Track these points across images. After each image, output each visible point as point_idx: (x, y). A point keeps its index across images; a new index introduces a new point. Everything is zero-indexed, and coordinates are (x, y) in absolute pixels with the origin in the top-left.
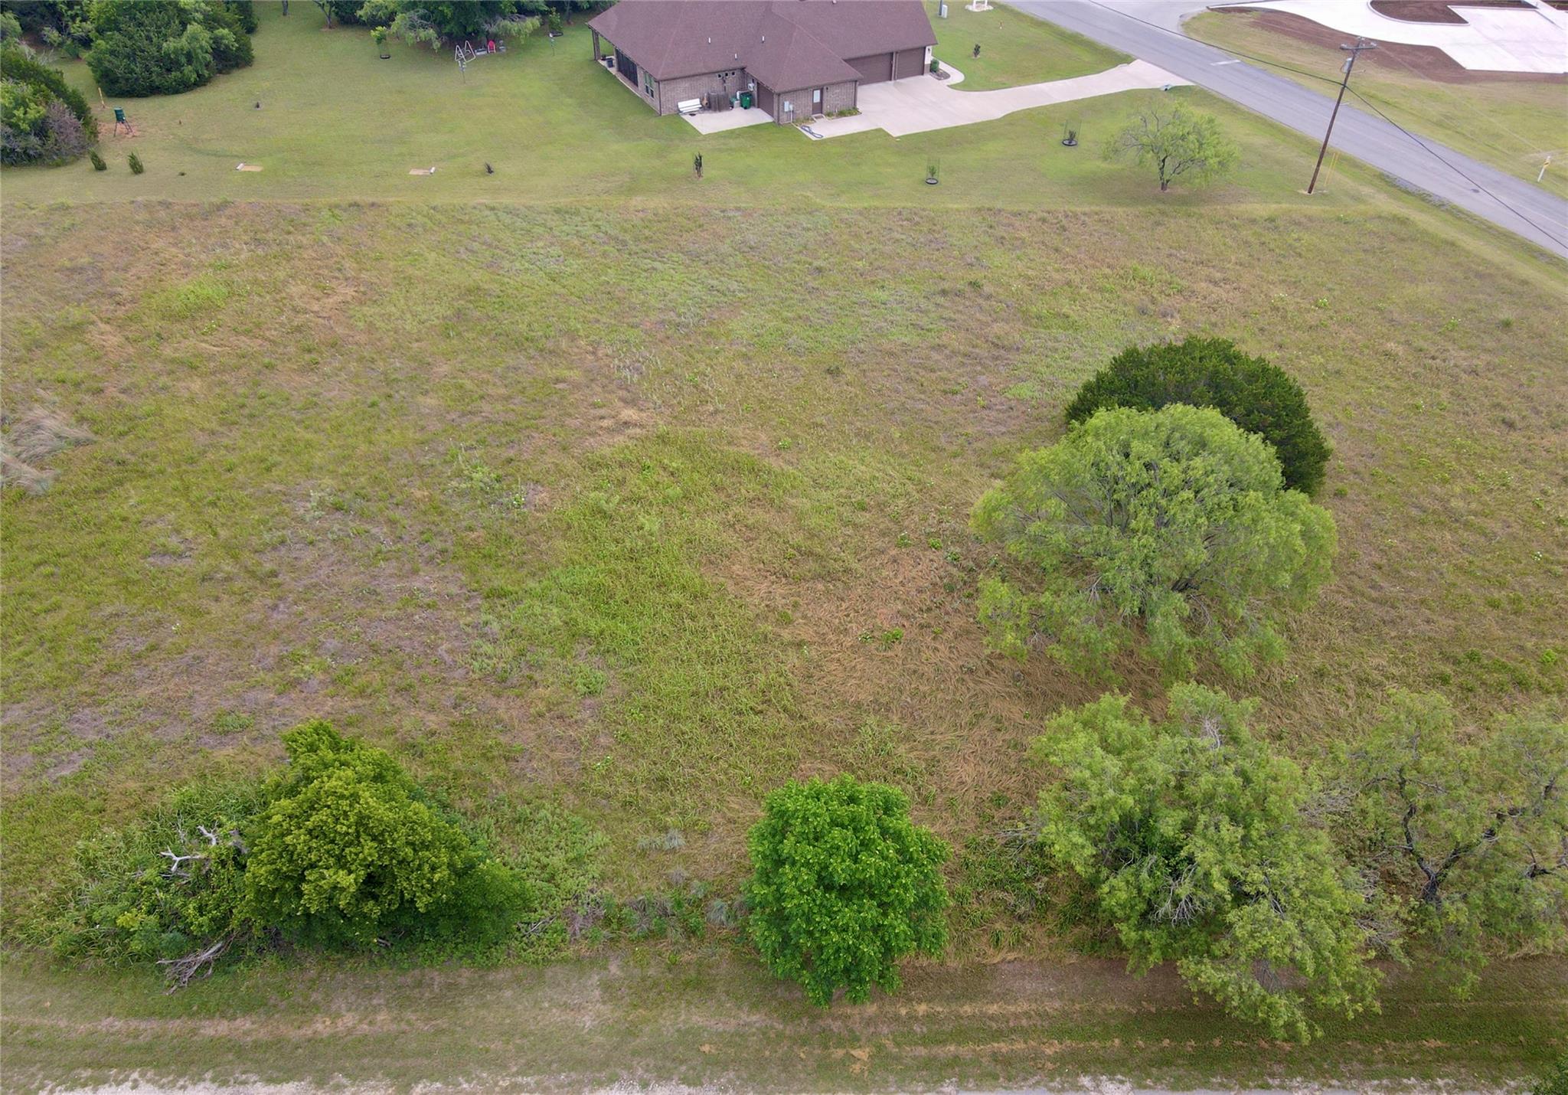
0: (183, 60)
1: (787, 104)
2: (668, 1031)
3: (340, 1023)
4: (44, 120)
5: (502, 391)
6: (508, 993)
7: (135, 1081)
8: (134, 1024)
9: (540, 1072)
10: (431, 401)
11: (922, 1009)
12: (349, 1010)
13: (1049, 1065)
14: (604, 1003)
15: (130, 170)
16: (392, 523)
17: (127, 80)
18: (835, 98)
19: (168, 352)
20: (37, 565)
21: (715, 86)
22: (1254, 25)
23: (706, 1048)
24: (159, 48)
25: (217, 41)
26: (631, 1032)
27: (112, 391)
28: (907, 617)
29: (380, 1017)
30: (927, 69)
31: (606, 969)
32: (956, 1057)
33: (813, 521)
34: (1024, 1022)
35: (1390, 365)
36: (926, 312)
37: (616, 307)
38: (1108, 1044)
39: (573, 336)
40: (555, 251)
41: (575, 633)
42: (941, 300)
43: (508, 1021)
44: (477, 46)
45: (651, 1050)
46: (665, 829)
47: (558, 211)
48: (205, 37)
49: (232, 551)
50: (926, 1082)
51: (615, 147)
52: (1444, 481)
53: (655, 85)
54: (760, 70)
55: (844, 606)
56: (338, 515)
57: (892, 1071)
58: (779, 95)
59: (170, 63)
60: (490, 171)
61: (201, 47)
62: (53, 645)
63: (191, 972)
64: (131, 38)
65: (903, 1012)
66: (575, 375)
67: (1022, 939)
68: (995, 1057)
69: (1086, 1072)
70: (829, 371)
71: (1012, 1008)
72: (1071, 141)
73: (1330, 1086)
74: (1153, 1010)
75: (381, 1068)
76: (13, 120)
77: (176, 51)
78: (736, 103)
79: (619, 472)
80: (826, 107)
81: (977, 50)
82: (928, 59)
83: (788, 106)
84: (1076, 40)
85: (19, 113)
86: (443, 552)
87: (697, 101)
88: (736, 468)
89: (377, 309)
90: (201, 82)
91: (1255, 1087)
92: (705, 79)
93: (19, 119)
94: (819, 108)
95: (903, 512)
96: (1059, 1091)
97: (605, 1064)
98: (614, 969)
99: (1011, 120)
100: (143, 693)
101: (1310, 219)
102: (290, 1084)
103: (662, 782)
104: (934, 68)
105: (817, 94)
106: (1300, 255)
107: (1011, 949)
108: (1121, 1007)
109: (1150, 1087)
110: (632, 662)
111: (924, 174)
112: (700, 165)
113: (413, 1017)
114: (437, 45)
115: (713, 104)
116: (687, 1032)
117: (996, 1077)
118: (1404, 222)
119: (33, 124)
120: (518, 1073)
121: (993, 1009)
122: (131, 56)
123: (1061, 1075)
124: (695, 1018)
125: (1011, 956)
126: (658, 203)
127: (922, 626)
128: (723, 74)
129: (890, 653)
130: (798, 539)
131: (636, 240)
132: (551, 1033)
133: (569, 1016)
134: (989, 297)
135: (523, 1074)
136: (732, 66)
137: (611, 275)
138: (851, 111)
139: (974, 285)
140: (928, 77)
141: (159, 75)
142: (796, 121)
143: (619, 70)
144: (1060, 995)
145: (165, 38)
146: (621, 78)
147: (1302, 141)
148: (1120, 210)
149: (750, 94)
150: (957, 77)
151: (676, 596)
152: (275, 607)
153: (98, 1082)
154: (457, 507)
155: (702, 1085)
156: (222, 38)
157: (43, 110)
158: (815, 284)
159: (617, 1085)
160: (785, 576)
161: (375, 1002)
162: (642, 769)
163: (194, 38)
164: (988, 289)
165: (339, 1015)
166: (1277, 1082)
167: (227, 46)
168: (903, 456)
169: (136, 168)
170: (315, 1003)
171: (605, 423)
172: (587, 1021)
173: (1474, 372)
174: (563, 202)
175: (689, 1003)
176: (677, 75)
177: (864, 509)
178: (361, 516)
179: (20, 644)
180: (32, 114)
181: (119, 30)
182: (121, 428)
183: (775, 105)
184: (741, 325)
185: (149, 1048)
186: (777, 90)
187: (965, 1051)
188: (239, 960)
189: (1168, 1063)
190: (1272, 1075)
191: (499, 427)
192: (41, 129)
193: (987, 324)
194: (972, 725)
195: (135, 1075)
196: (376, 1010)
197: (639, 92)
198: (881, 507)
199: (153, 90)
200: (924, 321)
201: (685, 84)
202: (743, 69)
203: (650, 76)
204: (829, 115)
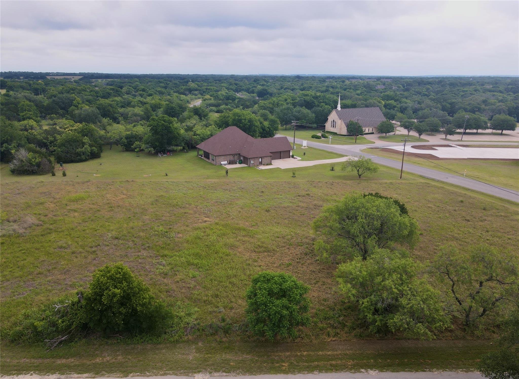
0: (82, 154)
1: (252, 161)
2: (219, 360)
3: (105, 359)
4: (40, 162)
5: (168, 215)
6: (164, 351)
7: (32, 374)
8: (33, 360)
9: (173, 370)
10: (147, 217)
11: (305, 353)
12: (108, 356)
13: (350, 367)
14: (197, 353)
15: (62, 175)
16: (133, 241)
17: (64, 158)
18: (265, 160)
19: (68, 208)
20: (21, 250)
21: (231, 158)
22: (380, 150)
23: (232, 364)
24: (75, 151)
25: (92, 150)
26: (206, 360)
27: (50, 216)
28: (293, 260)
29: (119, 357)
30: (291, 157)
31: (197, 344)
32: (318, 365)
33: (263, 240)
34: (340, 356)
35: (430, 209)
36: (294, 200)
37: (203, 199)
38: (369, 361)
39: (190, 204)
40: (185, 189)
41: (190, 264)
42: (298, 197)
43: (163, 358)
44: (164, 153)
45: (213, 365)
46: (218, 307)
47: (186, 182)
48: (89, 149)
49: (82, 246)
50: (308, 371)
51: (203, 171)
52: (451, 232)
53: (214, 157)
54: (244, 153)
55: (273, 258)
56: (117, 240)
57: (296, 369)
58: (250, 159)
59: (78, 154)
60: (167, 175)
61: (88, 151)
62: (22, 268)
63: (55, 345)
64: (68, 148)
65: (299, 354)
66: (191, 212)
67: (336, 334)
68: (331, 365)
69: (362, 368)
70: (267, 211)
71: (336, 353)
72: (332, 170)
73: (446, 371)
74: (383, 353)
75: (118, 370)
76: (31, 162)
77: (80, 152)
78: (237, 163)
79: (204, 230)
80: (263, 163)
81: (304, 154)
82: (291, 154)
83: (252, 162)
84: (332, 153)
85: (33, 160)
86: (148, 247)
87: (227, 162)
88: (239, 229)
89: (132, 200)
90: (86, 160)
91: (421, 371)
92: (228, 156)
93: (33, 162)
94: (261, 163)
95: (290, 238)
96: (354, 373)
97: (197, 368)
98: (200, 344)
99: (315, 166)
100: (50, 278)
101: (402, 183)
102: (86, 374)
103: (217, 296)
104: (293, 157)
105: (260, 160)
106: (400, 189)
107: (334, 337)
108: (372, 352)
109: (385, 372)
110: (207, 270)
111: (292, 175)
112: (227, 173)
113: (130, 357)
114: (153, 152)
115: (230, 163)
116: (225, 360)
117: (332, 370)
118: (428, 184)
119: (37, 163)
120: (166, 370)
121: (329, 353)
122: (67, 153)
123: (354, 369)
124: (227, 357)
125: (334, 339)
126: (216, 180)
127: (298, 262)
128: (234, 155)
129: (288, 268)
130: (259, 243)
131: (209, 187)
132: (178, 361)
133: (185, 357)
134: (312, 197)
135: (168, 370)
136: (236, 153)
137: (202, 193)
138: (271, 164)
139: (308, 194)
140: (291, 158)
141: (74, 157)
142: (255, 166)
143: (204, 157)
144: (351, 349)
145: (78, 148)
146: (205, 159)
147: (397, 170)
148: (348, 181)
149: (241, 160)
150: (300, 158)
151: (221, 255)
152: (95, 259)
153: (18, 375)
154: (153, 238)
155: (230, 373)
156: (94, 149)
157: (40, 160)
158: (262, 195)
159: (201, 373)
160: (255, 252)
161: (118, 354)
162: (210, 293)
163: (86, 149)
164: (311, 195)
165: (105, 357)
166: (428, 370)
167: (94, 151)
168: (290, 227)
169: (64, 175)
170: (97, 354)
171: (200, 221)
172: (191, 358)
173: (455, 210)
174: (188, 180)
175: (226, 353)
176: (221, 155)
177: (278, 238)
178: (124, 240)
179: (11, 268)
180: (37, 161)
181: (65, 146)
182: (51, 222)
183: (249, 162)
184: (240, 202)
185: (38, 366)
186: (249, 157)
187: (321, 363)
188: (72, 342)
189: (390, 366)
190: (426, 368)
191: (168, 222)
192: (38, 165)
193: (312, 202)
194: (315, 284)
195: (32, 372)
196: (118, 356)
197: (210, 161)
198: (283, 238)
199: (72, 161)
200: (294, 201)
201: (223, 157)
202: (239, 154)
203: (213, 155)
204: (264, 165)
